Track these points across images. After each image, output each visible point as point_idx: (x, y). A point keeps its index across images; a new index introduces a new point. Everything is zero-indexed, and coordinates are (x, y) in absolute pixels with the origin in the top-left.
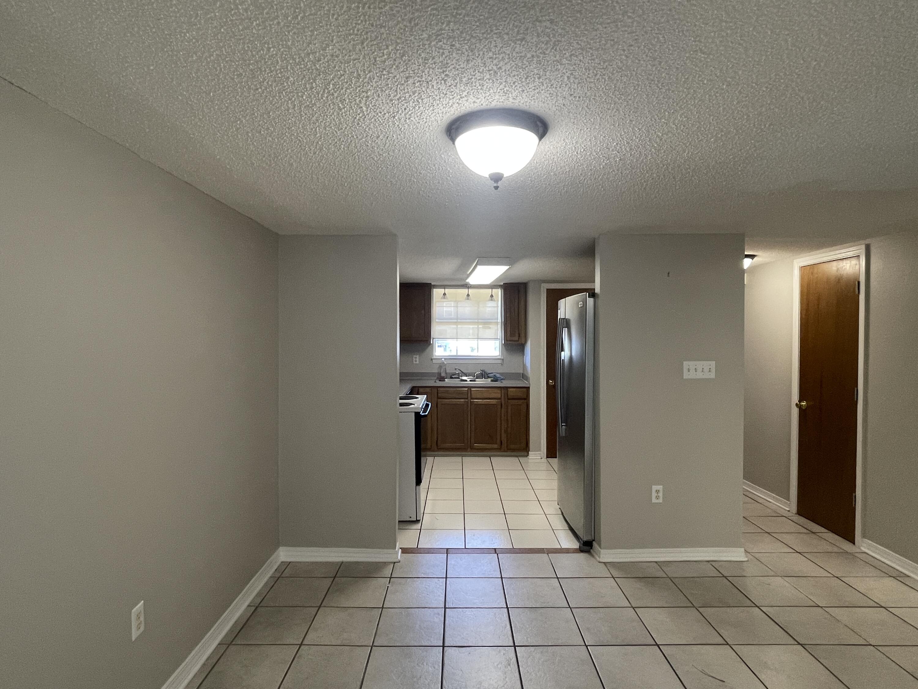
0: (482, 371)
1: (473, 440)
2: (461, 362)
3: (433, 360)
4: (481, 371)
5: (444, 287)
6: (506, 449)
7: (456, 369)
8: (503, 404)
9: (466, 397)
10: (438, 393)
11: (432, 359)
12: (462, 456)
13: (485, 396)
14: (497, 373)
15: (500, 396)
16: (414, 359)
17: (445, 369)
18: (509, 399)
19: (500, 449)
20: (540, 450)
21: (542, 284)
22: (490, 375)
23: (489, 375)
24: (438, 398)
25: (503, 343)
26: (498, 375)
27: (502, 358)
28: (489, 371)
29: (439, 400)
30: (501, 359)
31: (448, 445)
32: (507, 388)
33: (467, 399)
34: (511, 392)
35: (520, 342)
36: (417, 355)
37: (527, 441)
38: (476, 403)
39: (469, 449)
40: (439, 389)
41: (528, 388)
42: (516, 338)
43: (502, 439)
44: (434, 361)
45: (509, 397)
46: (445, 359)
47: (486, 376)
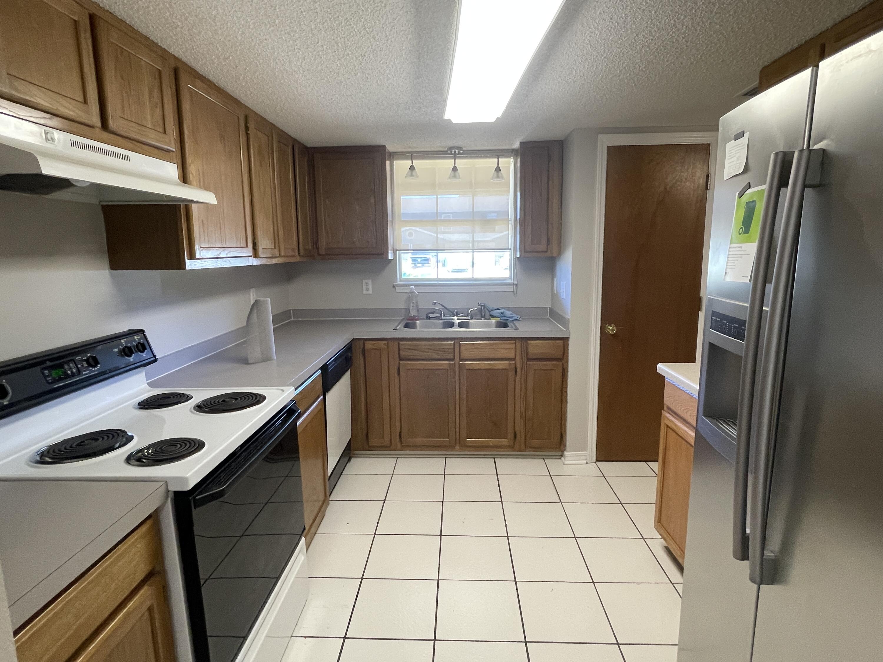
0: (481, 306)
1: (464, 433)
2: (445, 290)
3: (396, 288)
4: (479, 305)
5: (412, 155)
6: (523, 447)
7: (435, 304)
8: (519, 370)
9: (452, 357)
10: (399, 349)
11: (394, 287)
12: (446, 456)
13: (487, 353)
14: (508, 309)
15: (512, 355)
16: (365, 287)
17: (417, 302)
18: (529, 360)
19: (512, 447)
20: (585, 449)
21: (600, 136)
22: (494, 313)
23: (491, 313)
24: (401, 359)
25: (518, 256)
26: (508, 313)
27: (516, 282)
28: (491, 306)
29: (401, 362)
30: (513, 284)
31: (419, 440)
32: (525, 340)
33: (453, 360)
34: (535, 348)
35: (548, 254)
36: (369, 279)
37: (561, 434)
38: (467, 367)
39: (458, 447)
40: (401, 343)
41: (565, 340)
42: (543, 247)
43: (517, 429)
44: (398, 290)
45: (530, 357)
46: (416, 286)
47: (488, 314)
